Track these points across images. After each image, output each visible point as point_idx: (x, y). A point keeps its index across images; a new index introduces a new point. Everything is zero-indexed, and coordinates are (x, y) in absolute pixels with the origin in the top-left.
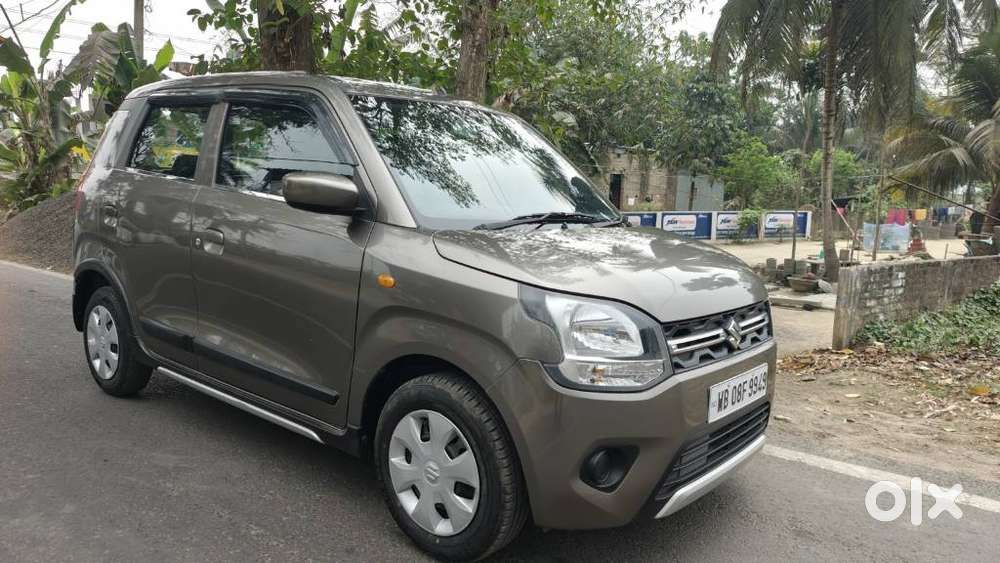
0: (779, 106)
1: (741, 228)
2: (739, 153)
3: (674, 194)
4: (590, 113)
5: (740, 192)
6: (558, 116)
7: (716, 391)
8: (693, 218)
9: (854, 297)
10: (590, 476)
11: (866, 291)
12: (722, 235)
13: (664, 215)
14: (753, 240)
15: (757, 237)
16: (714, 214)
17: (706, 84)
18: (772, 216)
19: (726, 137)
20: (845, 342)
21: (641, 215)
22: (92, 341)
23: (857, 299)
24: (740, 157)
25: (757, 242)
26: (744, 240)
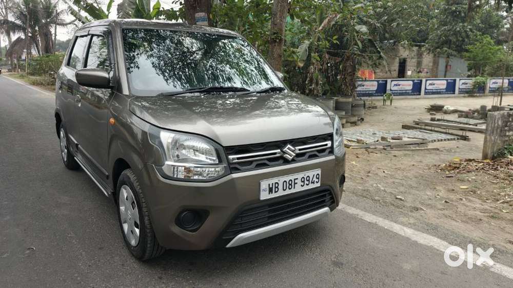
0: (507, 17)
1: (474, 88)
2: (476, 44)
3: (437, 68)
4: (379, 25)
5: (476, 68)
6: (357, 27)
8: (445, 82)
11: (506, 126)
12: (462, 92)
13: (426, 80)
14: (481, 94)
15: (484, 93)
16: (458, 80)
17: (456, 6)
18: (494, 81)
19: (468, 36)
21: (413, 81)
23: (499, 130)
24: (476, 47)
25: (484, 96)
26: (475, 94)
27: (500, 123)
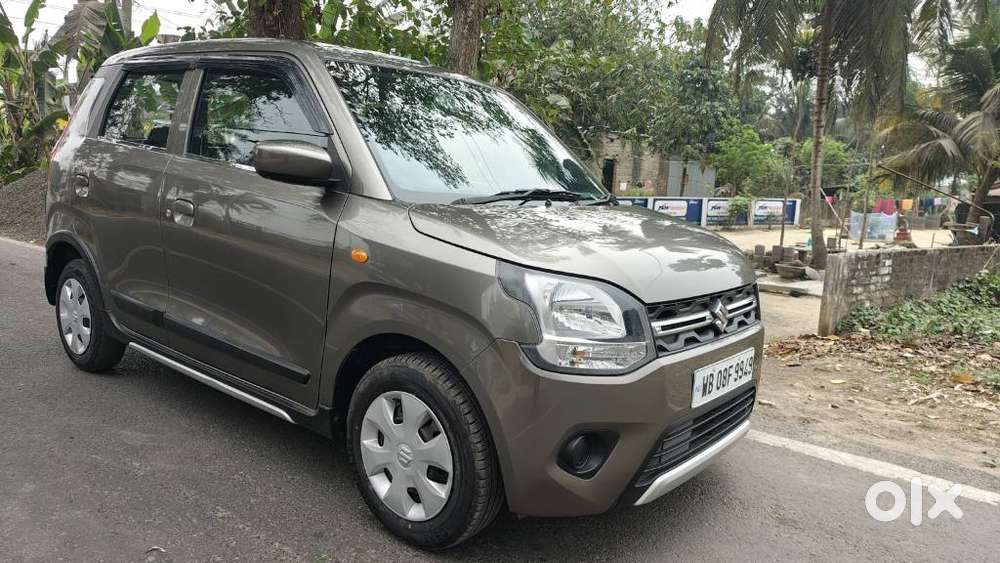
0: (771, 95)
1: (731, 216)
2: (730, 140)
3: (666, 179)
4: (585, 96)
5: (731, 179)
6: (551, 98)
7: (700, 375)
8: (685, 204)
9: (841, 284)
10: (567, 461)
11: (853, 278)
12: (712, 221)
13: (655, 200)
14: (743, 227)
15: (747, 224)
16: (705, 200)
17: (700, 71)
18: (761, 203)
19: (718, 124)
20: (831, 328)
21: (633, 200)
22: (64, 315)
23: (844, 286)
24: (731, 143)
25: (747, 229)
26: (733, 227)
27: (846, 271)
